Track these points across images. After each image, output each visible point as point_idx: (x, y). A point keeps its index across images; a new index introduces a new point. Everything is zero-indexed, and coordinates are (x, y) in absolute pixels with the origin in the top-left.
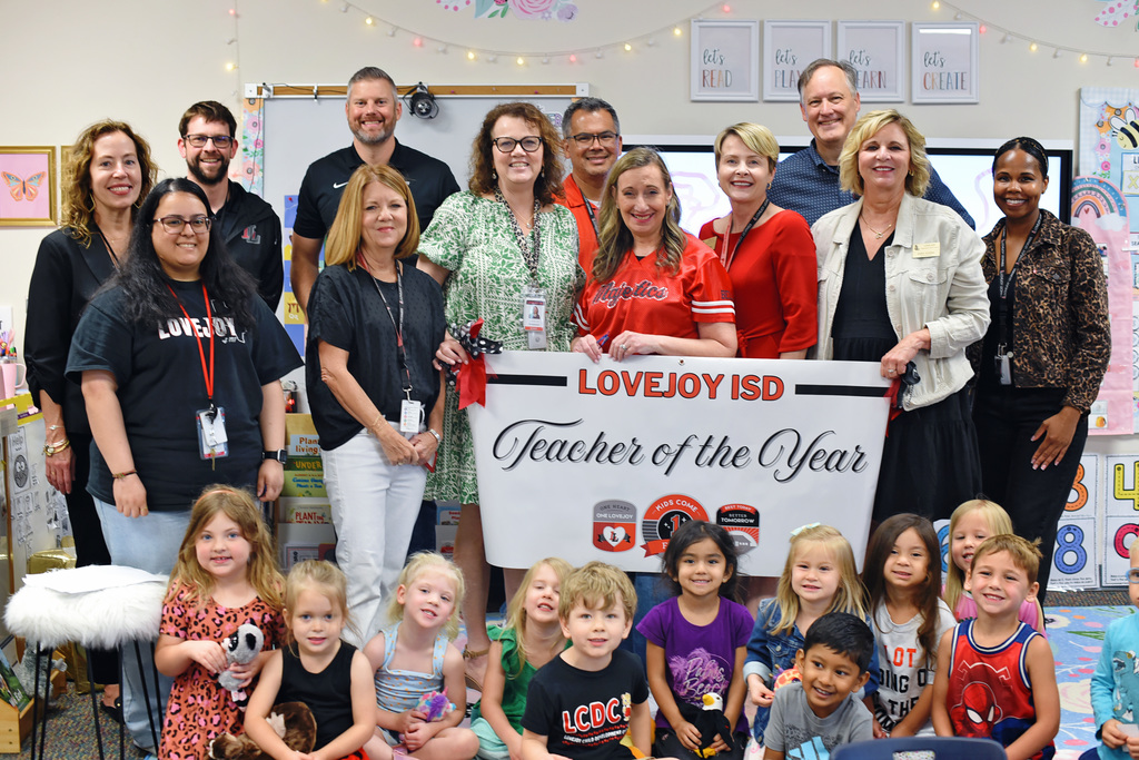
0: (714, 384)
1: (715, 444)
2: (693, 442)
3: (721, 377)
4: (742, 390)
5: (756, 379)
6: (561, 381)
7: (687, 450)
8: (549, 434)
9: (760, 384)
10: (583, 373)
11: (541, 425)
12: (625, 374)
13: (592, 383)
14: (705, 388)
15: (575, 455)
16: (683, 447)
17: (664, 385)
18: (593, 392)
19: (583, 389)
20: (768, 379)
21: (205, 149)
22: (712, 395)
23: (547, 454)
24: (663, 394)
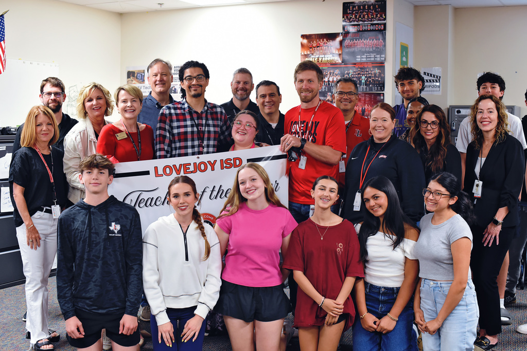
0: (213, 165)
1: (217, 189)
2: (207, 190)
3: (215, 161)
4: (225, 165)
5: (231, 160)
6: (147, 173)
7: (205, 193)
8: (145, 196)
9: (232, 162)
10: (156, 168)
11: (141, 192)
12: (175, 166)
13: (160, 172)
14: (209, 167)
15: (158, 203)
16: (203, 192)
17: (192, 168)
18: (161, 175)
19: (157, 175)
20: (235, 159)
21: (51, 98)
22: (213, 169)
23: (146, 204)
24: (192, 172)
